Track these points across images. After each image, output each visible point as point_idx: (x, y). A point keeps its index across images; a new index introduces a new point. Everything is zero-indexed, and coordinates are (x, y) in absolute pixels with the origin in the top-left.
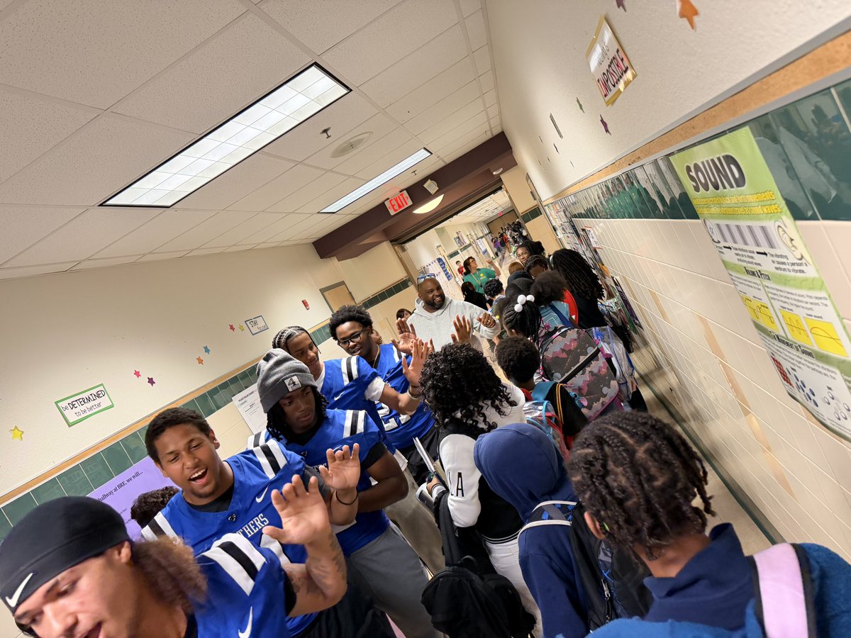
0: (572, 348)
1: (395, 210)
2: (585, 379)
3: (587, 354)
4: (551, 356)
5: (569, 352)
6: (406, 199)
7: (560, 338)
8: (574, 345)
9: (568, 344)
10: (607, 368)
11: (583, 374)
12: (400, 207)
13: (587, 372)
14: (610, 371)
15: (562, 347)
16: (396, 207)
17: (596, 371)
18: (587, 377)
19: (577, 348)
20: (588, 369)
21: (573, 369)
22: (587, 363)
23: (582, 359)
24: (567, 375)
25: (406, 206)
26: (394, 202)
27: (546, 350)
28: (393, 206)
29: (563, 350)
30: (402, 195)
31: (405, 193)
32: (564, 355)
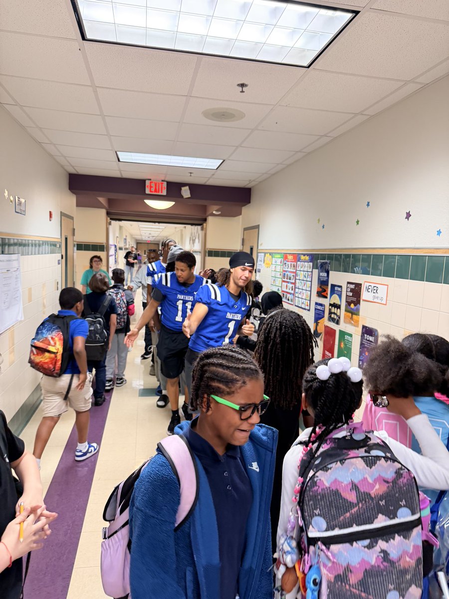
0: (373, 493)
1: (151, 191)
2: (366, 558)
3: (395, 516)
4: (327, 484)
5: (364, 497)
6: (163, 189)
7: (360, 463)
8: (378, 489)
9: (370, 480)
10: (418, 560)
11: (369, 547)
12: (156, 191)
13: (377, 549)
14: (421, 567)
15: (356, 481)
16: (153, 189)
17: (394, 555)
18: (372, 557)
19: (381, 498)
20: (382, 544)
21: (355, 529)
22: (386, 533)
23: (381, 521)
24: (337, 532)
25: (160, 194)
26: (153, 185)
27: (325, 469)
28: (151, 187)
29: (354, 487)
30: (162, 183)
31: (165, 183)
32: (352, 497)
